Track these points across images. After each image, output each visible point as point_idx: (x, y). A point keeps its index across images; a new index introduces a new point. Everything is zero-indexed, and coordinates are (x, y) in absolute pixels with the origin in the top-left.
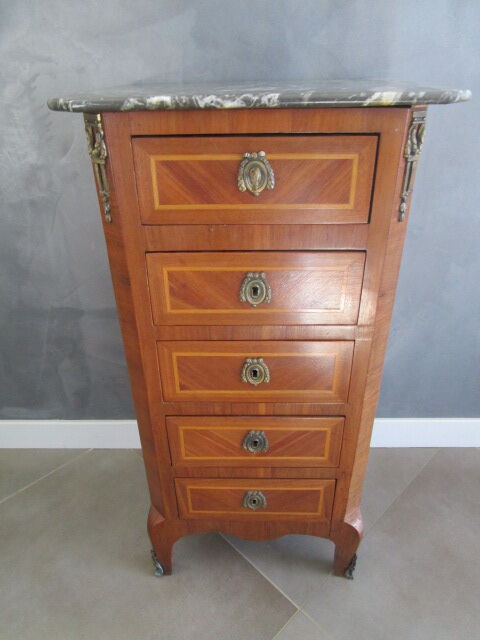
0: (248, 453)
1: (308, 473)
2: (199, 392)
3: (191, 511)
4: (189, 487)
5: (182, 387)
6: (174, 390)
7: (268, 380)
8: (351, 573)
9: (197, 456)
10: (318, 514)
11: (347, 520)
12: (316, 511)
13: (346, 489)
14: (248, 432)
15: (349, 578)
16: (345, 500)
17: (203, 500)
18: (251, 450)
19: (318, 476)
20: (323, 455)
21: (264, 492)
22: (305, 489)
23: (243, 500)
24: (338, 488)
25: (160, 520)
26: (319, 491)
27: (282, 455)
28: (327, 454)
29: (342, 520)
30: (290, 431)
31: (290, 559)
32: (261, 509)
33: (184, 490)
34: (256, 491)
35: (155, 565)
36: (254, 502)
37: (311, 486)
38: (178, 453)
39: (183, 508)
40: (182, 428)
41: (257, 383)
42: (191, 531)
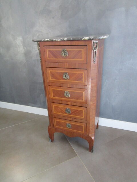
1: (80, 121)
5: (54, 96)
6: (52, 97)
7: (69, 96)
8: (92, 151)
11: (90, 135)
12: (83, 131)
14: (66, 108)
15: (92, 153)
17: (58, 124)
18: (67, 113)
19: (82, 122)
20: (83, 117)
21: (71, 124)
23: (66, 125)
24: (87, 126)
25: (50, 127)
26: (83, 126)
27: (74, 115)
30: (75, 109)
32: (70, 128)
33: (54, 121)
34: (69, 123)
35: (49, 139)
36: (69, 126)
37: (81, 124)
38: (53, 111)
39: (55, 125)
40: (53, 105)
41: (67, 97)
42: (56, 132)
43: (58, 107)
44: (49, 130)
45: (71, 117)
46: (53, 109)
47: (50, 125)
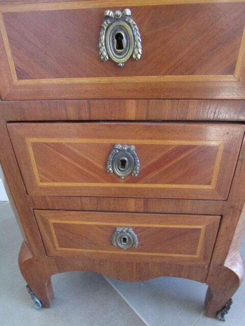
0: (114, 178)
1: (188, 207)
2: (44, 81)
3: (58, 248)
4: (52, 221)
5: (21, 75)
6: (11, 81)
8: (222, 316)
9: (54, 181)
10: (197, 256)
11: (227, 264)
12: (194, 253)
13: (233, 228)
14: (113, 146)
15: (221, 320)
16: (229, 241)
17: (69, 235)
18: (118, 172)
19: (200, 211)
20: (209, 183)
21: (135, 229)
22: (182, 226)
23: (111, 237)
24: (223, 226)
25: (29, 256)
26: (199, 230)
27: (156, 182)
28: (214, 182)
29: (222, 264)
30: (168, 146)
31: (161, 297)
32: (131, 249)
33: (46, 224)
34: (126, 227)
35: (33, 299)
36: (125, 240)
37: (190, 224)
38: (32, 177)
39: (49, 244)
40: (30, 141)
41: (121, 60)
42: (60, 270)
43: (59, 147)
44: (26, 267)
45: (137, 195)
46: (28, 163)
47: (26, 246)
